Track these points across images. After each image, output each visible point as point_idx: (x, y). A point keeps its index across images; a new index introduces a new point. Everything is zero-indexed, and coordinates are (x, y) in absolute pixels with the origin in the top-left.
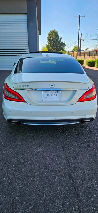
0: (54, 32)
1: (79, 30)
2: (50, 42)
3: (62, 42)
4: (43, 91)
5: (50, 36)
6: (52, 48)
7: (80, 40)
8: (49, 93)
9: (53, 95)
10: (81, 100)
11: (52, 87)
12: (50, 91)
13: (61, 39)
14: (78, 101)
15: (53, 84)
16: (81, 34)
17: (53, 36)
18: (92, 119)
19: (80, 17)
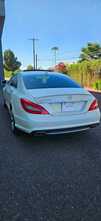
0: (9, 51)
1: (34, 51)
2: (6, 61)
3: (18, 61)
4: (62, 103)
5: (5, 55)
6: (8, 66)
7: (35, 60)
8: (67, 104)
9: (70, 107)
10: (91, 109)
11: (70, 99)
12: (67, 103)
13: (16, 58)
14: (89, 110)
15: (71, 97)
16: (37, 55)
17: (9, 55)
18: (98, 124)
19: (34, 40)
